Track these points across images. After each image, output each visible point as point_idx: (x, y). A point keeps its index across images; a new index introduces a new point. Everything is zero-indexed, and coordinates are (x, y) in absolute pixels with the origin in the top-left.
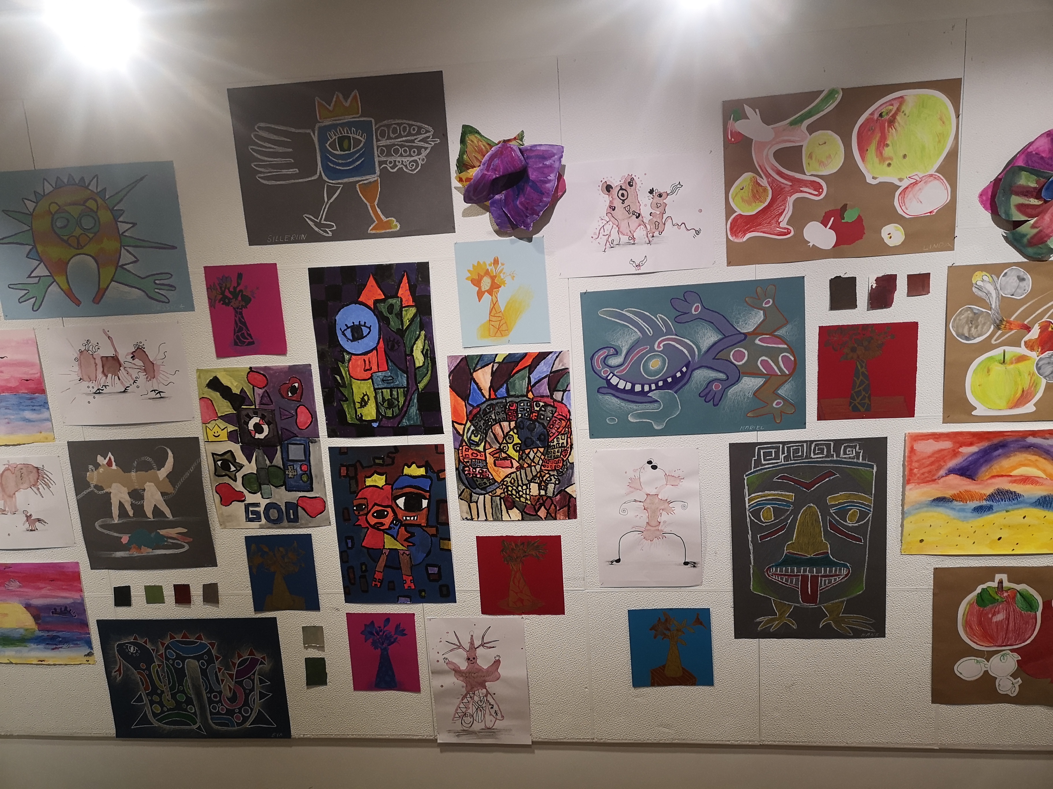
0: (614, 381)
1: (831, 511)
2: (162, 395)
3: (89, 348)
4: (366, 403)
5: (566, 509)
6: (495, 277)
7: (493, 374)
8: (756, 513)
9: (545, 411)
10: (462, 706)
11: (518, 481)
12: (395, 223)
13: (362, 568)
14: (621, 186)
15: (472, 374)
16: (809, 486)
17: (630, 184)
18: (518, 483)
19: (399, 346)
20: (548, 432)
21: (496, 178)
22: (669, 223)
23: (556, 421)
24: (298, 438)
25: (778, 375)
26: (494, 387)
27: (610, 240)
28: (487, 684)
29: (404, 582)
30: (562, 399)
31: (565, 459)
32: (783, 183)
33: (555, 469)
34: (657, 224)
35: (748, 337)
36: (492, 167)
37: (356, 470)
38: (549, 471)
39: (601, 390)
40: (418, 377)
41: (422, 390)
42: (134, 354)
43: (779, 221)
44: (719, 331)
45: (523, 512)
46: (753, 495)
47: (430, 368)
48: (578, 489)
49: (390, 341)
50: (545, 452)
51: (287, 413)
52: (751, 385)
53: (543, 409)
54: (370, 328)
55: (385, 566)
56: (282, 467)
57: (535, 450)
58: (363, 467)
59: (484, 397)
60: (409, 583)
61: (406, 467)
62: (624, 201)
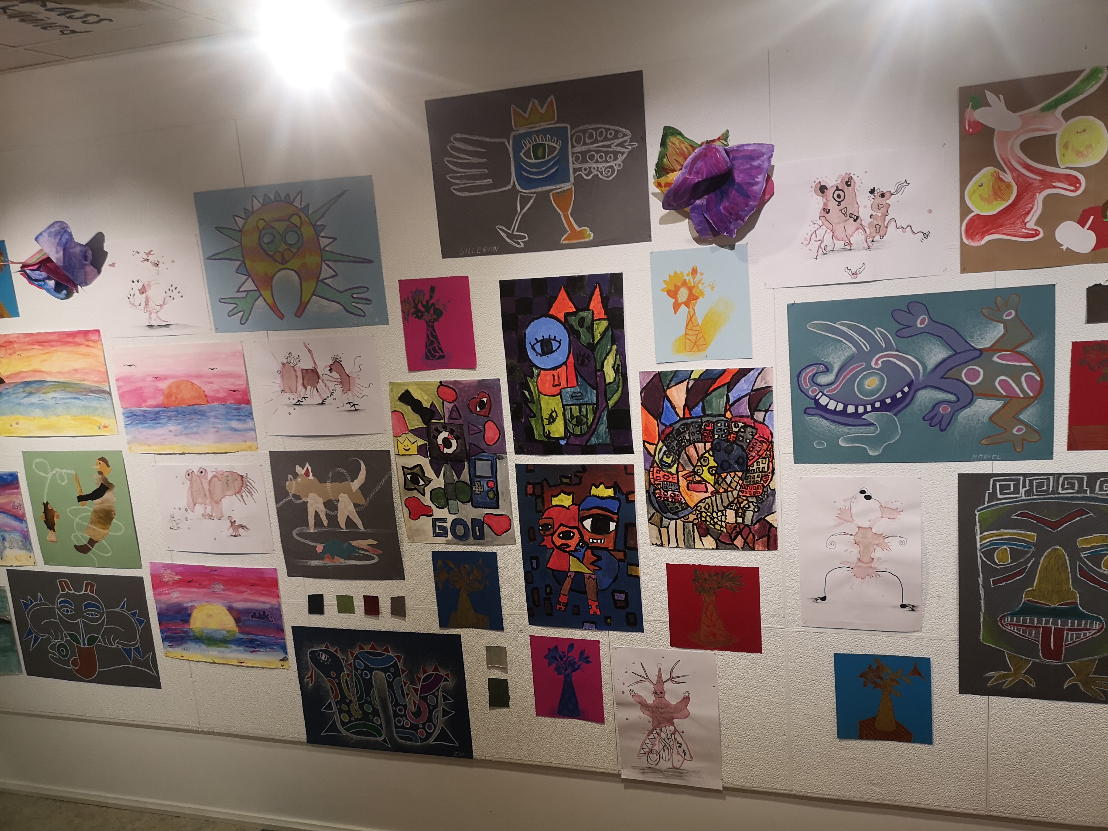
0: (824, 401)
1: (1082, 556)
2: (357, 407)
3: (290, 360)
4: (554, 420)
5: (765, 539)
6: (693, 287)
7: (688, 391)
8: (989, 554)
9: (744, 432)
10: (648, 741)
11: (713, 506)
12: (589, 232)
13: (546, 590)
14: (837, 187)
15: (665, 391)
16: (1054, 526)
17: (848, 184)
18: (713, 509)
19: (589, 361)
20: (747, 455)
21: (699, 182)
22: (892, 227)
23: (756, 443)
24: (485, 454)
25: (1019, 397)
26: (688, 405)
27: (823, 246)
28: (674, 720)
29: (589, 607)
30: (764, 420)
31: (765, 485)
32: (1030, 178)
33: (754, 496)
34: (878, 227)
35: (985, 353)
36: (694, 170)
37: (542, 488)
38: (747, 497)
39: (808, 411)
40: (608, 394)
41: (612, 408)
42: (332, 367)
43: (1026, 221)
44: (949, 345)
45: (717, 540)
46: (985, 533)
47: (621, 384)
48: (780, 518)
49: (580, 355)
50: (744, 476)
51: (476, 428)
52: (987, 409)
53: (742, 430)
54: (560, 342)
55: (570, 589)
56: (469, 483)
57: (733, 474)
58: (550, 486)
59: (678, 415)
60: (594, 609)
61: (593, 487)
62: (840, 202)
